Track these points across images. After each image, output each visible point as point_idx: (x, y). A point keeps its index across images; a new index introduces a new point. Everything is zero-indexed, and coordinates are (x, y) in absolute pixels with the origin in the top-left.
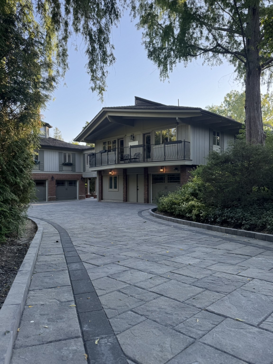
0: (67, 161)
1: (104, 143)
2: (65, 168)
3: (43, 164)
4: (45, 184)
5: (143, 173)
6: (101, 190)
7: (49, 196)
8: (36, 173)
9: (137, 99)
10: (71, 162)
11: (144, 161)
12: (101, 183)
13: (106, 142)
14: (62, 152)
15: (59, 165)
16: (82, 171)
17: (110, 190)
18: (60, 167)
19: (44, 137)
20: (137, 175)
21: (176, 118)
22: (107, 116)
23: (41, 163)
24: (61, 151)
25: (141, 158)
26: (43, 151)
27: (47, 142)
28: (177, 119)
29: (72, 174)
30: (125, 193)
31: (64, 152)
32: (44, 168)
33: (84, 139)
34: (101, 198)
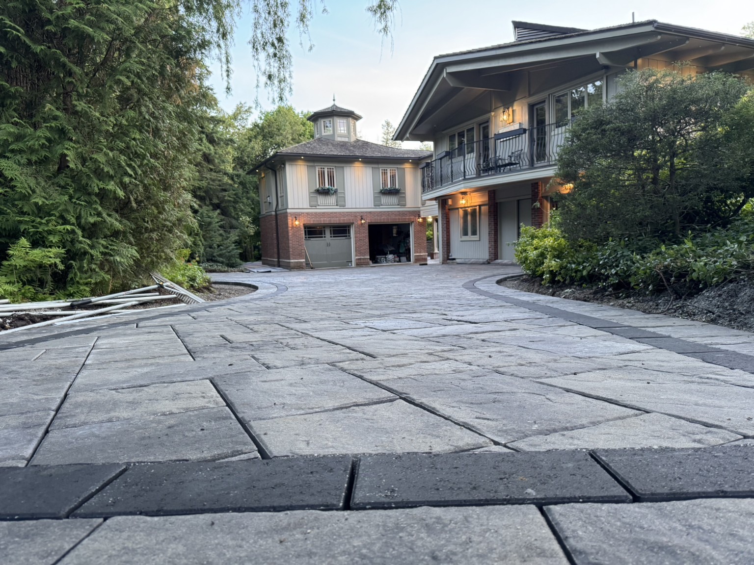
0: (389, 186)
1: (452, 138)
2: (385, 199)
3: (344, 193)
4: (349, 233)
5: (530, 196)
6: (445, 239)
7: (356, 256)
8: (332, 213)
9: (517, 25)
10: (397, 187)
11: (532, 166)
12: (445, 225)
13: (455, 135)
14: (379, 168)
15: (374, 193)
16: (420, 205)
17: (465, 238)
18: (375, 197)
19: (346, 140)
20: (518, 201)
21: (595, 55)
22: (444, 75)
23: (339, 191)
24: (376, 166)
25: (526, 162)
26: (343, 167)
27: (349, 150)
28: (598, 56)
29: (399, 212)
30: (493, 244)
31: (382, 167)
32: (345, 201)
33: (410, 134)
34: (446, 256)
